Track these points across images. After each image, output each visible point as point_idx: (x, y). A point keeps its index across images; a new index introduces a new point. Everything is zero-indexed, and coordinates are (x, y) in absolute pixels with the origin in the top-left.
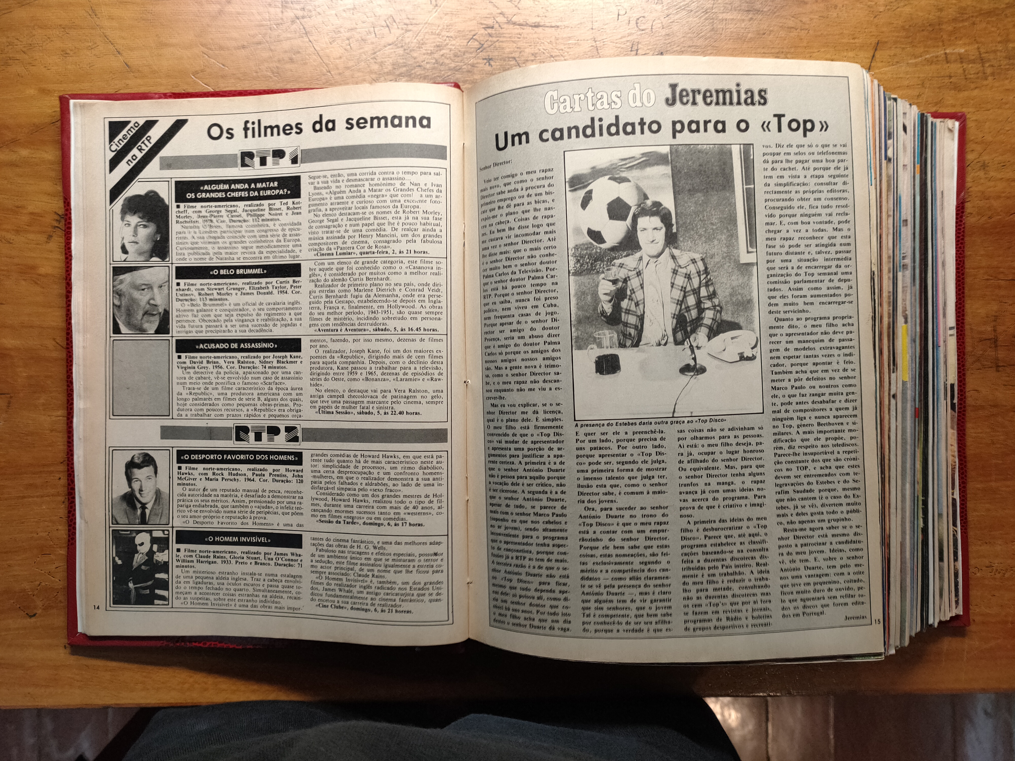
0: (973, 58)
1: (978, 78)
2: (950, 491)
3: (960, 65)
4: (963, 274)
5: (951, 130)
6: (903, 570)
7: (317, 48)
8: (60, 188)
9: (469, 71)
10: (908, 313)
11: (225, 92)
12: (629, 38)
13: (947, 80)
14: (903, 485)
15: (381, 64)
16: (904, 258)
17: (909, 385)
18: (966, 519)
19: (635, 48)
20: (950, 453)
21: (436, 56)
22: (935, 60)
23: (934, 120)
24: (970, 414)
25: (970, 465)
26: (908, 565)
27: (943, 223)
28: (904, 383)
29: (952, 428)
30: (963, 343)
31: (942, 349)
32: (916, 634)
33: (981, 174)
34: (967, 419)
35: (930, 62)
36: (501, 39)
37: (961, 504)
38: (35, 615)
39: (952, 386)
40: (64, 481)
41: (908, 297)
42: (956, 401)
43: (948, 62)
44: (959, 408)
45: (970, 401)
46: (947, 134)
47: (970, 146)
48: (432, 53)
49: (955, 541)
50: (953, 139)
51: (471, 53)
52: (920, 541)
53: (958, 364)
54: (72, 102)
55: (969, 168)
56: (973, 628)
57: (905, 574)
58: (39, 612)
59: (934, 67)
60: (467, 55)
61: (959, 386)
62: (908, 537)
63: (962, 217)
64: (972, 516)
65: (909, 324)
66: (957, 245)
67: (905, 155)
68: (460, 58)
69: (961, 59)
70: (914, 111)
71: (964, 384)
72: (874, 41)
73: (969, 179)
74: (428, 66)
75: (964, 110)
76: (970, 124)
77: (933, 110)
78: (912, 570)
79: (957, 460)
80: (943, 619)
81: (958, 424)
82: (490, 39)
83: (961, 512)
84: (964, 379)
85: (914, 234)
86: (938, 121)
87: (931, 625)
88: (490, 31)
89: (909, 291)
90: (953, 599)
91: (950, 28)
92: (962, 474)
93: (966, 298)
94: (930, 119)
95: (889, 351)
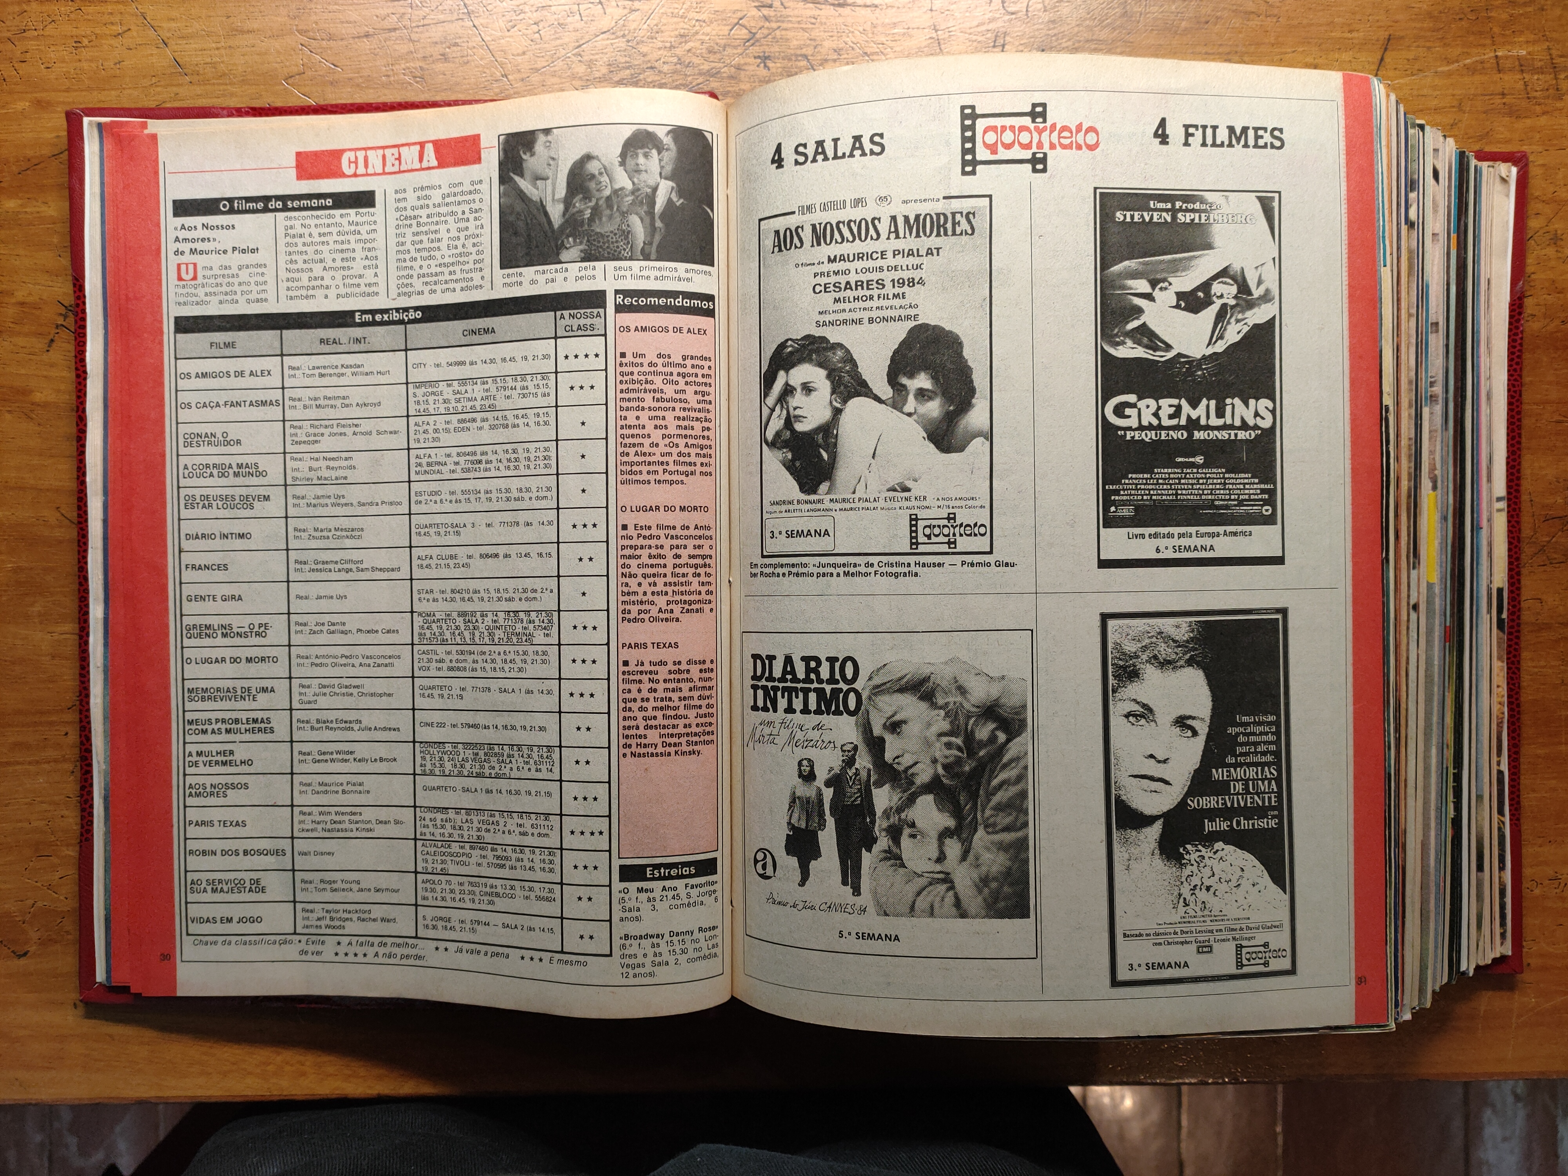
0: (1540, 64)
1: (1548, 97)
2: (1495, 759)
3: (1519, 76)
4: (1519, 413)
5: (1504, 180)
6: (1424, 887)
7: (487, 38)
8: (65, 261)
9: (731, 77)
10: (1438, 472)
11: (336, 106)
12: (991, 26)
13: (1498, 100)
14: (1427, 750)
15: (590, 64)
16: (1432, 384)
17: (1437, 590)
18: (1519, 803)
19: (1000, 41)
20: (1495, 699)
21: (679, 51)
22: (1479, 67)
23: (1479, 164)
24: (1527, 637)
25: (1526, 719)
26: (1432, 877)
27: (1489, 330)
28: (1430, 586)
29: (1500, 658)
30: (1518, 522)
31: (1484, 533)
32: (1441, 987)
33: (1551, 251)
34: (1523, 644)
35: (1472, 70)
36: (784, 25)
37: (1511, 780)
38: (25, 954)
39: (1500, 591)
40: (74, 737)
41: (1438, 447)
42: (1504, 615)
43: (1499, 71)
44: (1510, 627)
45: (1526, 616)
46: (1498, 186)
47: (1533, 207)
48: (672, 47)
49: (1502, 837)
50: (1508, 196)
51: (735, 47)
52: (1449, 839)
53: (1510, 556)
54: (86, 120)
55: (1532, 242)
56: (1526, 976)
57: (1428, 894)
58: (33, 949)
59: (1477, 78)
60: (729, 51)
61: (1511, 592)
62: (1433, 834)
63: (1518, 321)
64: (1528, 799)
65: (1439, 490)
66: (1510, 366)
67: (1435, 220)
68: (718, 56)
69: (1522, 66)
70: (1450, 148)
71: (1519, 589)
72: (1383, 35)
73: (1530, 260)
74: (666, 68)
75: (1525, 148)
76: (1534, 171)
77: (1477, 147)
78: (1438, 885)
79: (1506, 710)
80: (1481, 963)
81: (1508, 653)
82: (767, 24)
83: (1511, 793)
84: (1519, 581)
85: (1447, 346)
86: (1484, 165)
87: (1464, 973)
88: (766, 11)
89: (1439, 439)
90: (1498, 930)
91: (1505, 16)
92: (1514, 731)
93: (1524, 452)
94: (1473, 162)
95: (1409, 535)
